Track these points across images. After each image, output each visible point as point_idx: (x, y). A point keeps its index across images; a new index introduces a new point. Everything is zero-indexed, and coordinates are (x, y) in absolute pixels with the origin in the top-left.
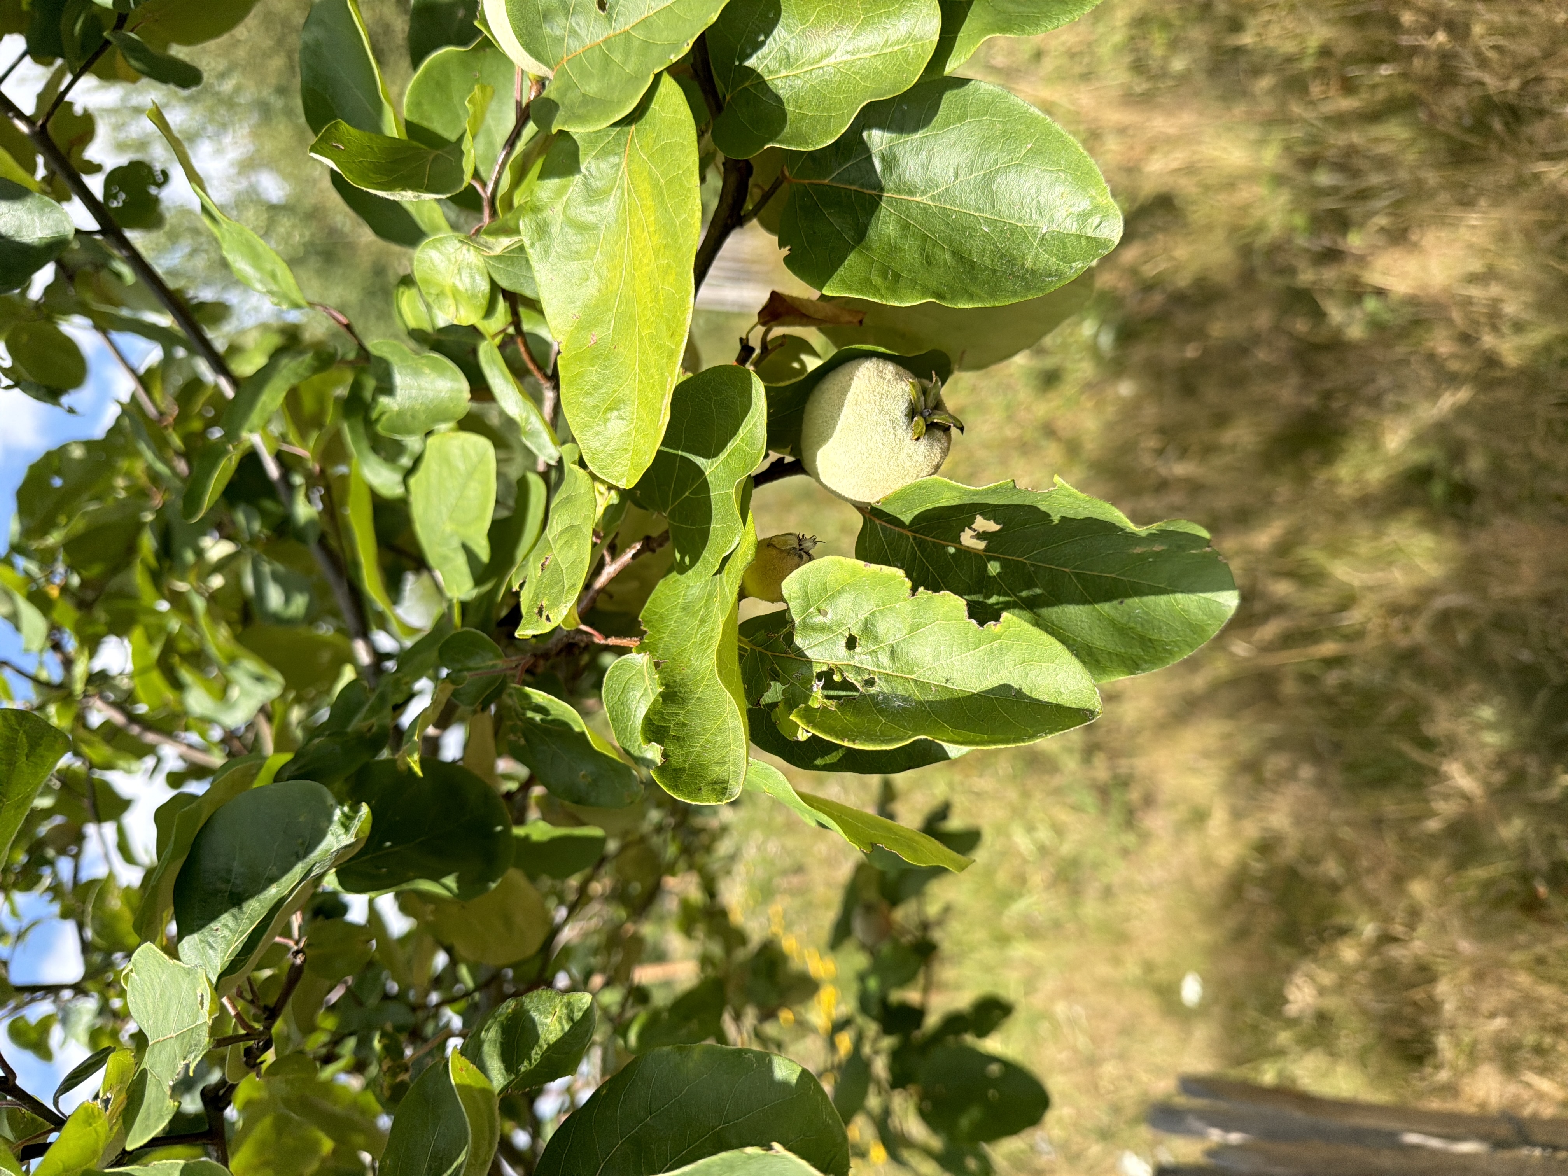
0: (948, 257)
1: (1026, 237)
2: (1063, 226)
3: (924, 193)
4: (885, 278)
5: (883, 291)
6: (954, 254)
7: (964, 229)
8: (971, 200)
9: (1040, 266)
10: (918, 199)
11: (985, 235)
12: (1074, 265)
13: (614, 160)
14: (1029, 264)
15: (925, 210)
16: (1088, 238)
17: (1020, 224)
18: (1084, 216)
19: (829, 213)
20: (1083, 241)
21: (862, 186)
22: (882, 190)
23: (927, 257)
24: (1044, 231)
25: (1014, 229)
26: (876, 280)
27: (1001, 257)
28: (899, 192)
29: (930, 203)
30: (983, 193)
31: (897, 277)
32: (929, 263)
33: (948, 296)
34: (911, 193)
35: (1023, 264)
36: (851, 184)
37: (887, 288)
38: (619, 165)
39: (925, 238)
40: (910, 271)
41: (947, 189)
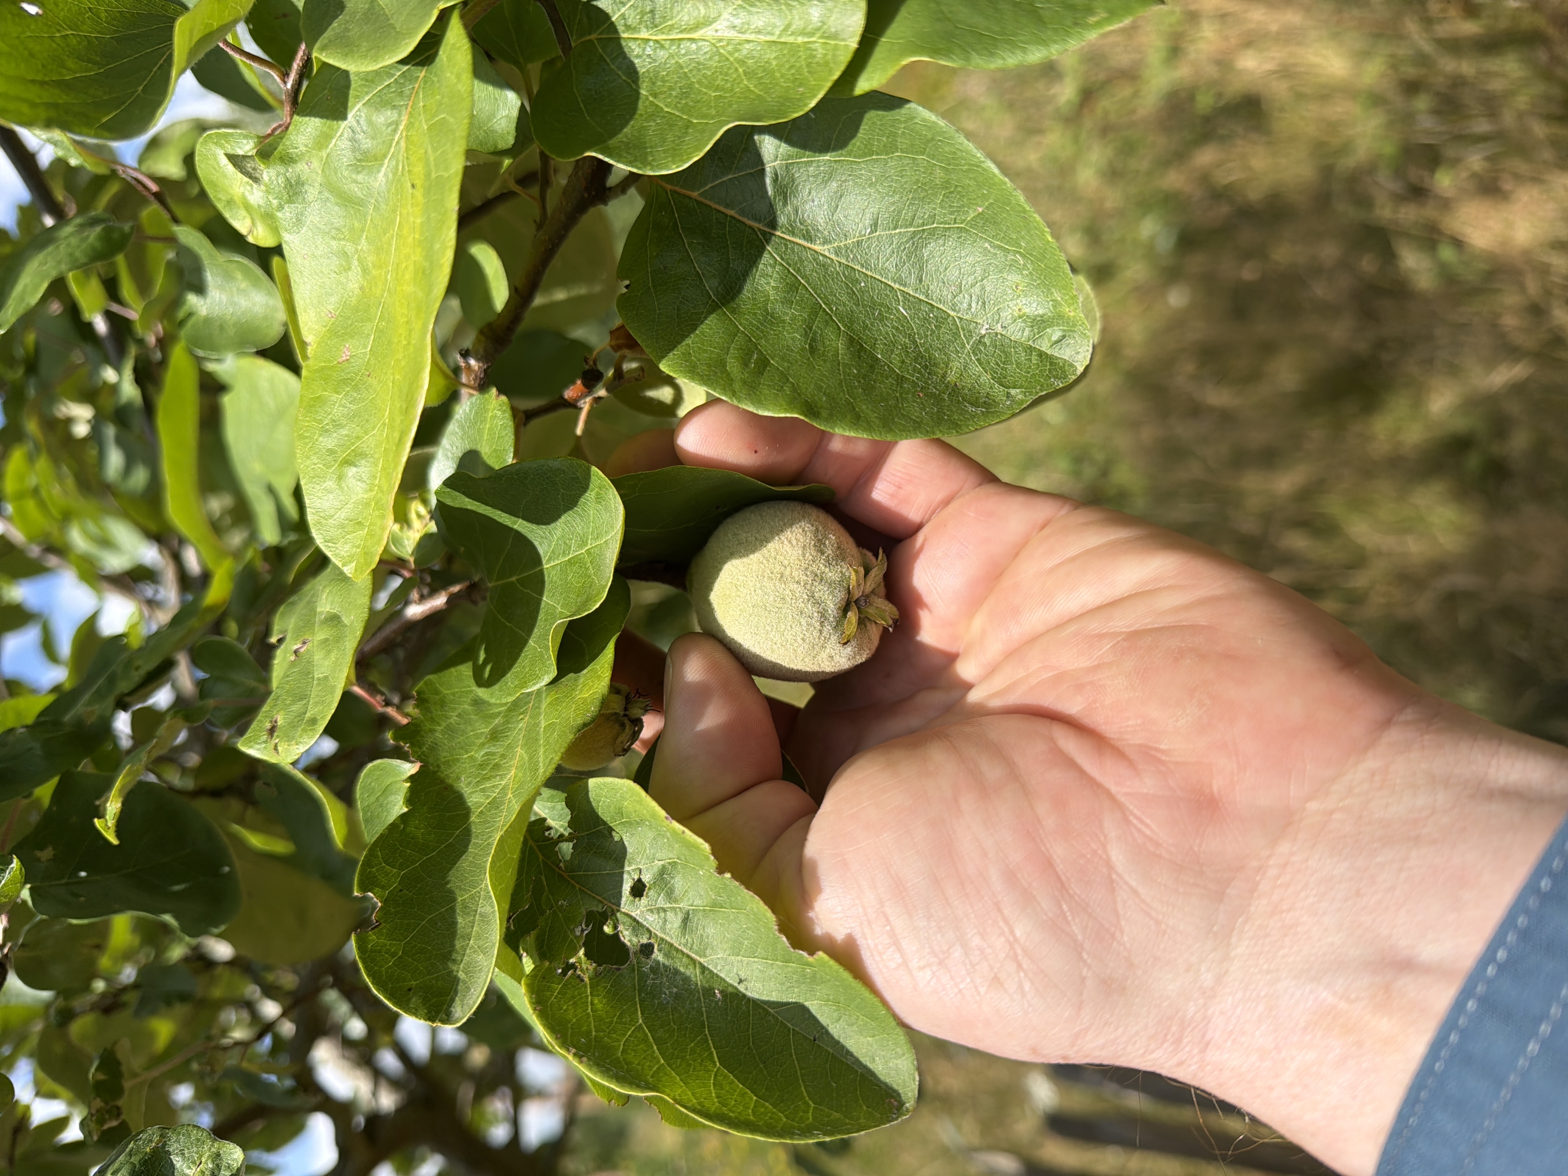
0: (841, 345)
1: (956, 335)
2: (1011, 328)
3: (826, 242)
4: (745, 364)
5: (737, 386)
6: (851, 340)
7: (874, 305)
8: (891, 266)
9: (968, 382)
10: (817, 248)
11: (902, 319)
12: (1013, 392)
13: (390, 115)
14: (951, 378)
15: (824, 266)
16: (1041, 354)
17: (952, 313)
18: (1040, 324)
19: (690, 244)
20: (1035, 359)
21: (742, 212)
22: (773, 224)
23: (813, 340)
24: (983, 332)
25: (942, 319)
26: (733, 365)
27: (916, 360)
28: (793, 234)
29: (833, 256)
30: (909, 258)
31: (763, 364)
32: (813, 350)
33: (824, 413)
34: (808, 237)
35: (944, 376)
36: (727, 206)
37: (744, 382)
38: (397, 124)
39: (816, 310)
40: (783, 359)
41: (859, 243)
